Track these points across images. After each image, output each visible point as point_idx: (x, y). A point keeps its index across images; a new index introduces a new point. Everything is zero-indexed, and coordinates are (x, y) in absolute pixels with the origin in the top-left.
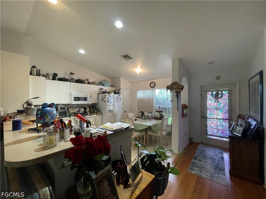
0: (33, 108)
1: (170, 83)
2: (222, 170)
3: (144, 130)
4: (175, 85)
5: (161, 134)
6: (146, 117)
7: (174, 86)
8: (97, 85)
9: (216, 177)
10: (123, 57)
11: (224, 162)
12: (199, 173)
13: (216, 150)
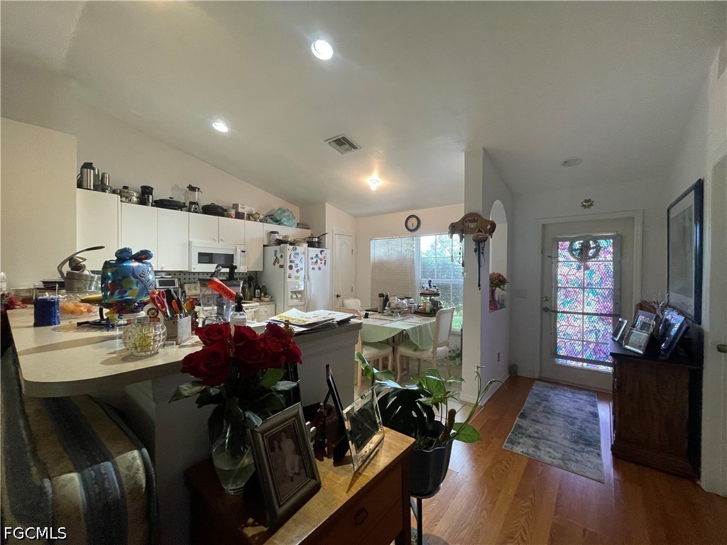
0: (86, 275)
1: (458, 214)
2: (593, 443)
3: (387, 342)
4: (474, 221)
5: (434, 352)
6: (395, 309)
7: (470, 224)
8: (261, 221)
9: (577, 460)
10: (333, 143)
11: (598, 424)
12: (531, 450)
13: (577, 395)
